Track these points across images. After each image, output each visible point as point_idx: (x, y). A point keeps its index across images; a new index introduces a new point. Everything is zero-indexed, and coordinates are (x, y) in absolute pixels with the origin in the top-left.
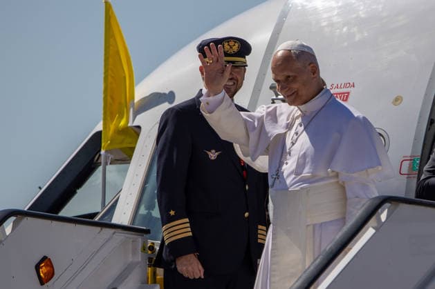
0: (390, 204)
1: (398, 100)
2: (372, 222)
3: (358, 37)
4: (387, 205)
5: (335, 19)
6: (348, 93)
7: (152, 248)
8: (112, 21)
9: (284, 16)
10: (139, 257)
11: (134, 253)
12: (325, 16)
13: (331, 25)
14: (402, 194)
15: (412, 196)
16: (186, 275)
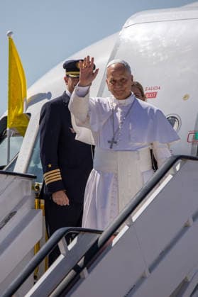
1: (186, 97)
2: (171, 171)
3: (162, 59)
4: (180, 161)
5: (148, 48)
6: (156, 93)
7: (38, 187)
8: (14, 50)
9: (117, 46)
10: (30, 193)
11: (27, 190)
12: (142, 46)
13: (145, 52)
14: (188, 153)
15: (195, 155)
16: (58, 203)
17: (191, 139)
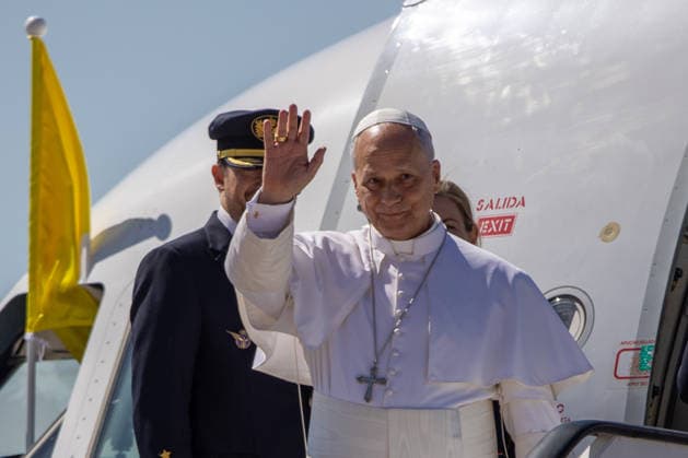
0: (595, 437)
1: (610, 231)
3: (531, 107)
4: (590, 438)
5: (487, 72)
6: (513, 218)
8: (47, 79)
9: (386, 63)
12: (467, 65)
13: (479, 83)
14: (619, 418)
15: (639, 422)
17: (625, 370)
